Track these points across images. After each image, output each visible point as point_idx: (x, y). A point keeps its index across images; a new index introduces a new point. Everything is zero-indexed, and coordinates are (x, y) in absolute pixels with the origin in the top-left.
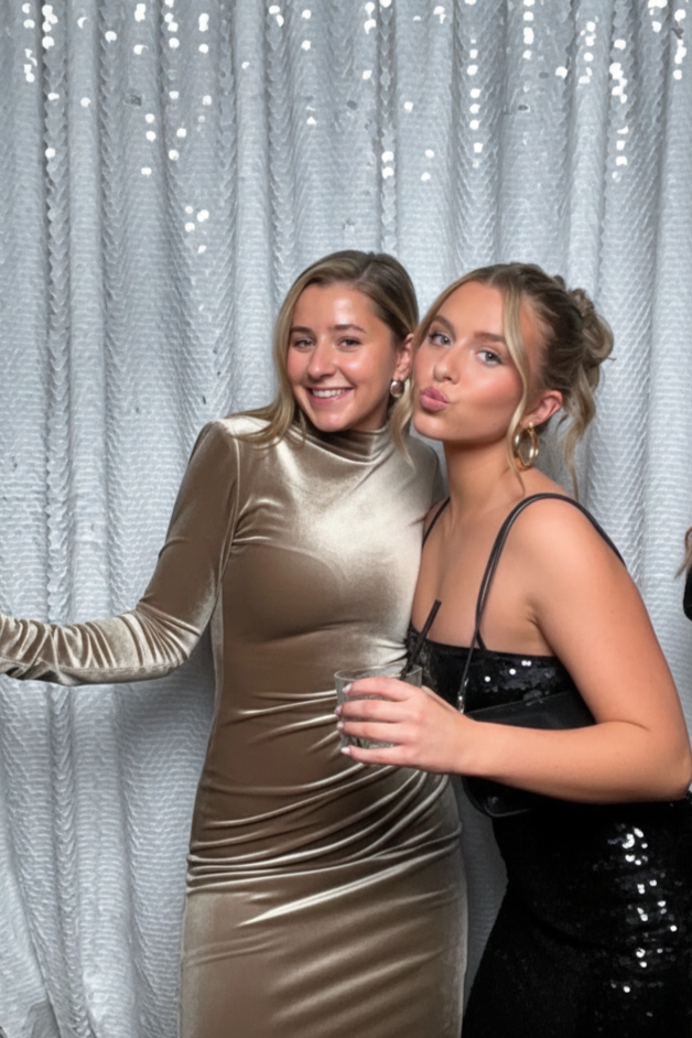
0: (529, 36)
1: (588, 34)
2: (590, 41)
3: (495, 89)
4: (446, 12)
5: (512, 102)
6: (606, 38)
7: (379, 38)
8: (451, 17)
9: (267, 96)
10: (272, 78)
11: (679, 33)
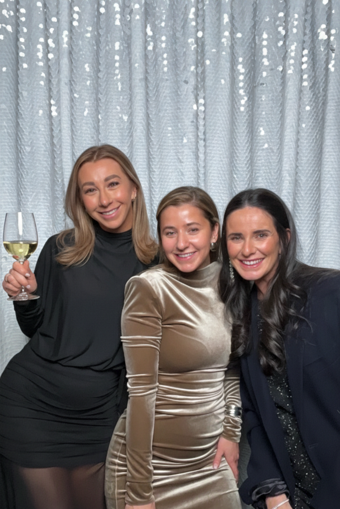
0: (265, 52)
1: (292, 51)
2: (293, 54)
3: (250, 75)
4: (227, 41)
5: (258, 81)
6: (300, 53)
7: (197, 52)
8: (230, 43)
9: (146, 79)
10: (149, 71)
11: (333, 50)
